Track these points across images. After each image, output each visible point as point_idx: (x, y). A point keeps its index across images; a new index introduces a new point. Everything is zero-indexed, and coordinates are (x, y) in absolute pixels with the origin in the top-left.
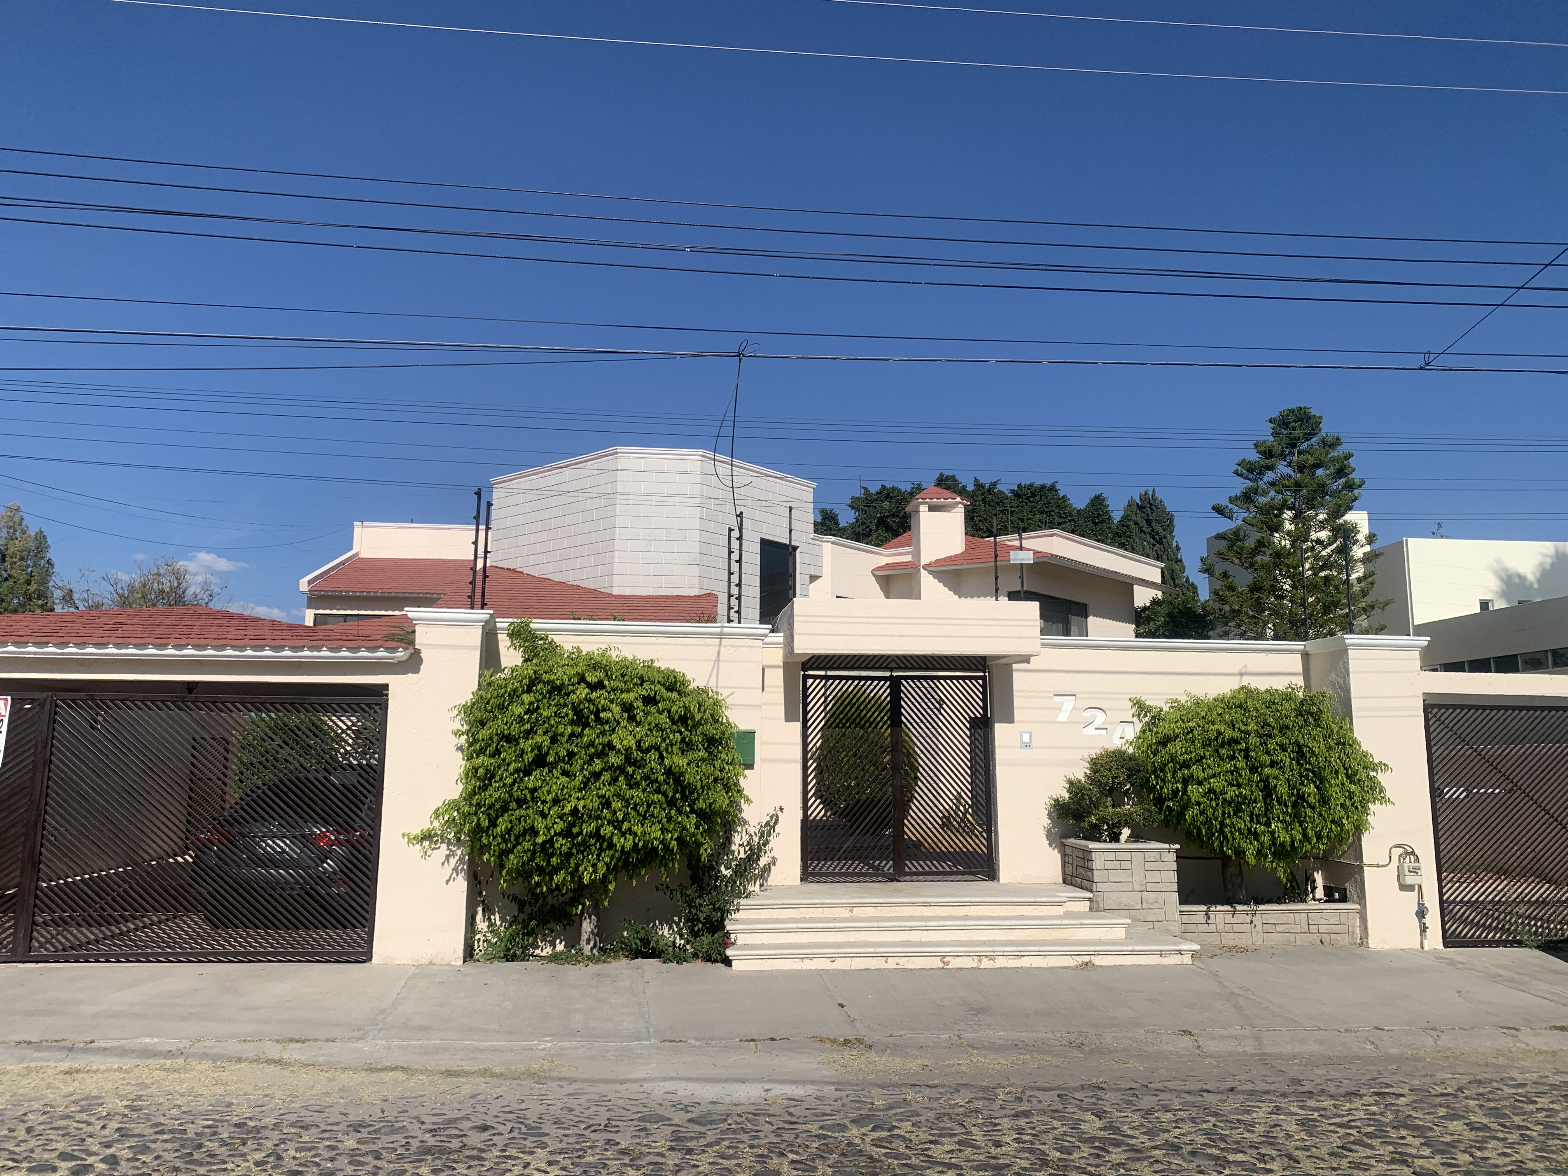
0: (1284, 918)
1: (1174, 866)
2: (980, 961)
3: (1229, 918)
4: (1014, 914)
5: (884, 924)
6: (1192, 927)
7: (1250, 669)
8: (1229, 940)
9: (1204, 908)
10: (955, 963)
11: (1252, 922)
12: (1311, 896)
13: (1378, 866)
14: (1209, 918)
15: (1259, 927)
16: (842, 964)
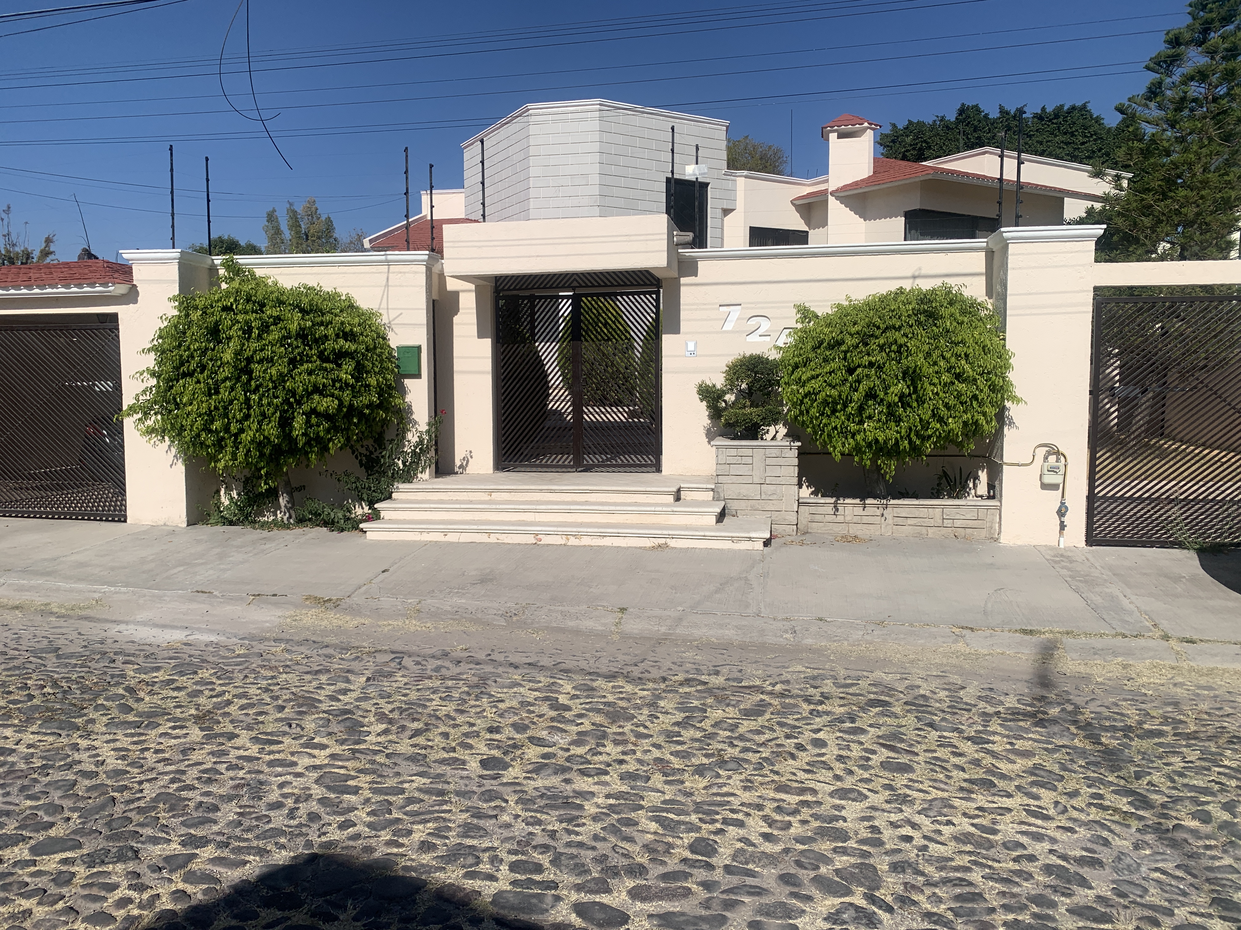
0: (916, 512)
1: (796, 462)
2: (568, 539)
3: (859, 510)
4: (629, 501)
5: (501, 506)
6: (818, 517)
7: (923, 272)
8: (854, 530)
9: (832, 500)
10: (546, 540)
11: (883, 515)
12: (973, 492)
13: (1018, 465)
14: (837, 510)
15: (890, 521)
16: (452, 538)
